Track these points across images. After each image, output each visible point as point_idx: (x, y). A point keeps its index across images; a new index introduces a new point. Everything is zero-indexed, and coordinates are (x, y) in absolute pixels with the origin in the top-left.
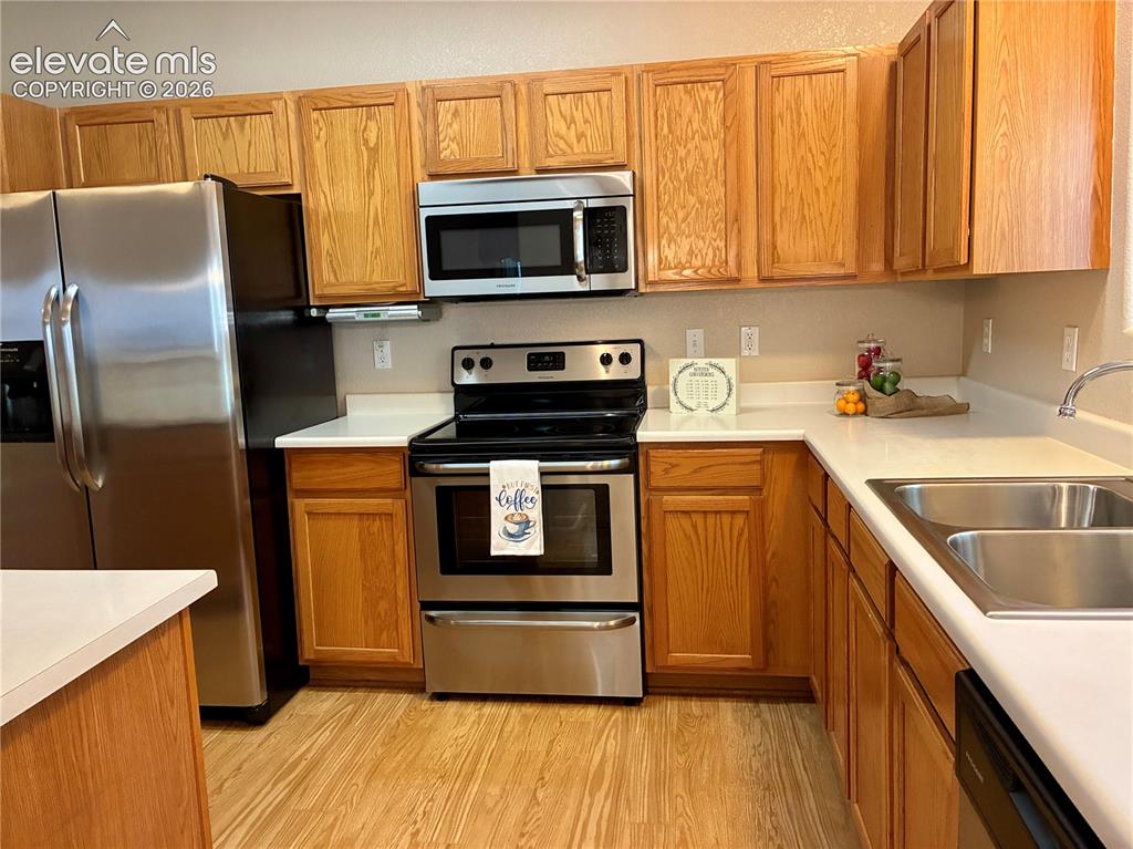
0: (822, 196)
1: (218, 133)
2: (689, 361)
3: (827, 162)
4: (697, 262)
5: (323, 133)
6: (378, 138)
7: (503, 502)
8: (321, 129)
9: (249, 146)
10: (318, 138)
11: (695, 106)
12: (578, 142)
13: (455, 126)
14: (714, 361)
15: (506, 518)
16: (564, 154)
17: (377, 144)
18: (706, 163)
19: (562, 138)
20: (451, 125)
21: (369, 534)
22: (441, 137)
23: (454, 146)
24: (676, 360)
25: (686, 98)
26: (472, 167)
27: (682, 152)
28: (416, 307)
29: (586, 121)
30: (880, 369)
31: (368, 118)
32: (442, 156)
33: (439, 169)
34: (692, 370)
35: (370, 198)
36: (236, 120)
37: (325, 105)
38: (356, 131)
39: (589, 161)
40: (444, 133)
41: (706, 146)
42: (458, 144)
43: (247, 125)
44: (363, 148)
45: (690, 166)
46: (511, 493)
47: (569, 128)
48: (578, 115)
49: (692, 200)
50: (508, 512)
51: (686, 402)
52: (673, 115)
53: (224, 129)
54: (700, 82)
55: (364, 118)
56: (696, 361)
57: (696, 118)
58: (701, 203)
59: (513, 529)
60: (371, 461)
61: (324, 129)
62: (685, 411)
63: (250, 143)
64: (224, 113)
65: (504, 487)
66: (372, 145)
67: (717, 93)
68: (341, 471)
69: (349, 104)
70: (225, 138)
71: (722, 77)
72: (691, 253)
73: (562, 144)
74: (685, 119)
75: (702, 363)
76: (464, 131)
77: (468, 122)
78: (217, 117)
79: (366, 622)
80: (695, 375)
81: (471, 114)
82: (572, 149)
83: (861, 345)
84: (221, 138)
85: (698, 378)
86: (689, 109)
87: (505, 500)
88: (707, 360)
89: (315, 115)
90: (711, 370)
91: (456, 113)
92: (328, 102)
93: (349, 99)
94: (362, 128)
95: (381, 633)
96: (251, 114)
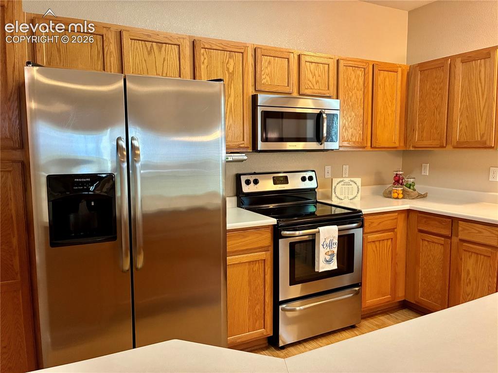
0: (390, 117)
1: (145, 50)
2: (342, 179)
3: (392, 104)
4: (354, 140)
5: (206, 61)
6: (234, 68)
7: (325, 246)
8: (205, 59)
9: (164, 61)
10: (203, 63)
11: (355, 77)
12: (316, 84)
13: (269, 69)
14: (352, 179)
15: (326, 254)
16: (311, 89)
17: (233, 71)
18: (358, 99)
19: (310, 81)
20: (267, 68)
21: (253, 271)
22: (263, 73)
23: (268, 78)
24: (336, 179)
25: (352, 72)
26: (276, 89)
27: (351, 94)
28: (244, 155)
29: (319, 76)
30: (408, 181)
31: (229, 58)
32: (263, 82)
33: (262, 88)
34: (343, 183)
35: (228, 98)
36: (157, 45)
37: (209, 47)
38: (223, 63)
39: (320, 93)
40: (264, 71)
41: (358, 93)
42: (270, 78)
43: (163, 49)
44: (226, 72)
45: (353, 100)
46: (328, 241)
47: (313, 78)
48: (316, 73)
49: (353, 114)
50: (327, 251)
51: (340, 197)
52: (348, 79)
53: (149, 49)
54: (358, 67)
55: (228, 57)
56: (344, 179)
57: (356, 81)
58: (356, 116)
59: (328, 258)
60: (257, 233)
61: (207, 58)
62: (339, 200)
63: (164, 59)
64: (150, 39)
65: (325, 239)
66: (231, 71)
67: (362, 73)
68: (243, 240)
69: (221, 49)
70: (149, 53)
71: (364, 67)
72: (352, 135)
73: (310, 85)
74: (352, 81)
75: (347, 180)
76: (272, 72)
77: (274, 68)
78: (145, 41)
79: (249, 319)
80: (344, 185)
81: (276, 64)
82: (313, 86)
83: (394, 172)
84: (147, 53)
85: (345, 186)
86: (353, 77)
87: (325, 245)
88: (349, 179)
89: (203, 51)
90: (351, 183)
91: (269, 63)
92: (211, 45)
93: (222, 46)
94: (226, 61)
95: (256, 322)
96: (166, 43)
